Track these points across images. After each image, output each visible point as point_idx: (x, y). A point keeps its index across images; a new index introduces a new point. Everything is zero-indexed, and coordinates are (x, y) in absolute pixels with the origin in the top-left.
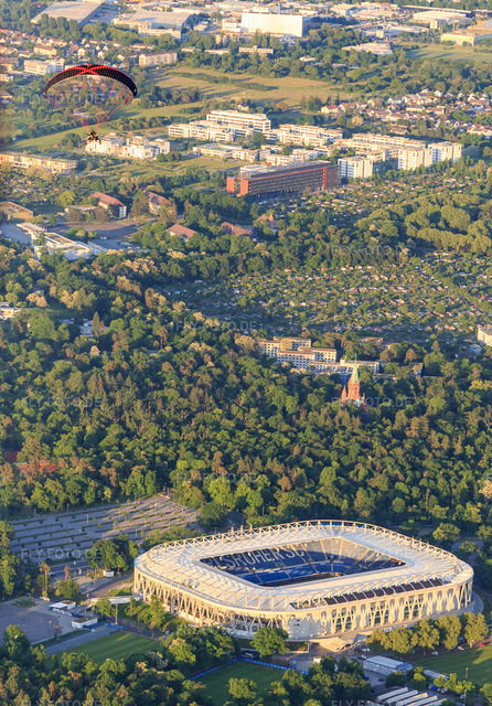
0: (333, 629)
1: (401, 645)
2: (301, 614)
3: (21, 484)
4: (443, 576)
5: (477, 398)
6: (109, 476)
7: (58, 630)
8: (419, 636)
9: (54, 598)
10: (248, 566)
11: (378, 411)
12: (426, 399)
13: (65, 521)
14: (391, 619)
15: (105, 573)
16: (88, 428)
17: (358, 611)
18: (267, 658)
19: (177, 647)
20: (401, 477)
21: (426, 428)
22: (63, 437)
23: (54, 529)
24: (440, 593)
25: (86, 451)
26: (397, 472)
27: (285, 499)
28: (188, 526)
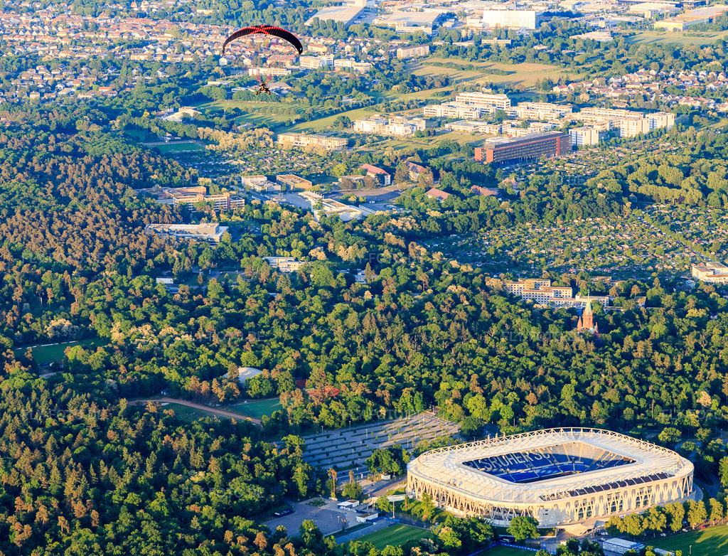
0: (576, 517)
1: (634, 529)
2: (549, 505)
3: (310, 405)
4: (667, 471)
5: (693, 324)
6: (384, 397)
7: (346, 524)
8: (649, 520)
9: (340, 498)
10: (503, 467)
11: (608, 337)
12: (649, 326)
13: (348, 435)
14: (625, 508)
15: (383, 477)
16: (365, 359)
17: (597, 502)
18: (522, 543)
19: (446, 535)
20: (630, 390)
21: (650, 350)
22: (344, 366)
23: (339, 442)
24: (666, 485)
25: (364, 377)
26: (627, 386)
27: (532, 412)
28: (451, 437)
